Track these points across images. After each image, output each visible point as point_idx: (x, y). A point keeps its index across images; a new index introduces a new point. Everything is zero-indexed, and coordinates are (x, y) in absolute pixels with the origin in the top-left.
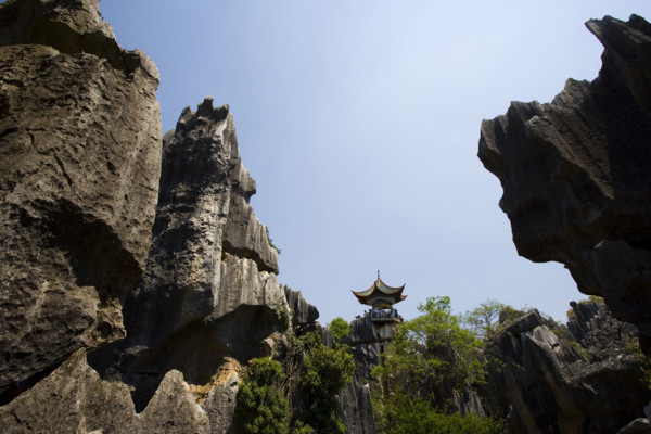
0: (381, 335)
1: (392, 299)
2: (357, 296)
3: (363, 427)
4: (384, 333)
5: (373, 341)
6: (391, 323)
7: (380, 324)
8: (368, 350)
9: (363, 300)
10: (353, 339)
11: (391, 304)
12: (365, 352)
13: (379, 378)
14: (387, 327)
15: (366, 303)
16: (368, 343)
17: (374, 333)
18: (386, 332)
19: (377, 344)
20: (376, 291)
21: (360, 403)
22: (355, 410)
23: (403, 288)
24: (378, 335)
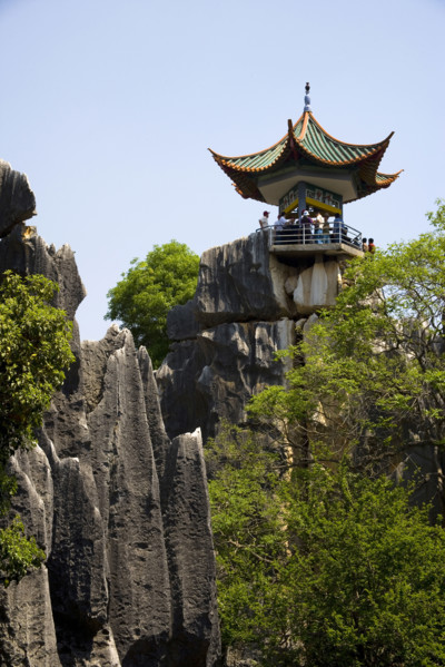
0: (299, 296)
1: (345, 185)
2: (230, 171)
3: (171, 554)
4: (308, 292)
5: (270, 314)
6: (332, 259)
7: (297, 264)
8: (252, 342)
9: (248, 183)
10: (208, 307)
11: (340, 200)
12: (243, 347)
13: (280, 425)
14: (319, 274)
15: (259, 197)
16: (252, 319)
17: (277, 291)
18: (314, 287)
19: (284, 326)
20: (293, 154)
21: (167, 486)
22: (148, 505)
23: (385, 144)
24: (290, 297)
